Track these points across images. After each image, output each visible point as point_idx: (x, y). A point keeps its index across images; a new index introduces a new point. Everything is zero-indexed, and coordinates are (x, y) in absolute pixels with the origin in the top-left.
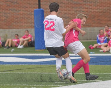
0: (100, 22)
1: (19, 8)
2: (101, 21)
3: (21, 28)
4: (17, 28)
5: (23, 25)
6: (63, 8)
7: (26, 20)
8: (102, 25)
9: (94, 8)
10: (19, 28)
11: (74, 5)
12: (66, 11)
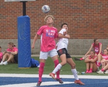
0: (104, 33)
1: (6, 13)
2: (105, 31)
3: (8, 38)
4: (3, 39)
5: (11, 34)
6: (58, 14)
7: (14, 28)
8: (106, 36)
9: (97, 14)
10: (5, 38)
11: (72, 10)
12: (63, 17)
